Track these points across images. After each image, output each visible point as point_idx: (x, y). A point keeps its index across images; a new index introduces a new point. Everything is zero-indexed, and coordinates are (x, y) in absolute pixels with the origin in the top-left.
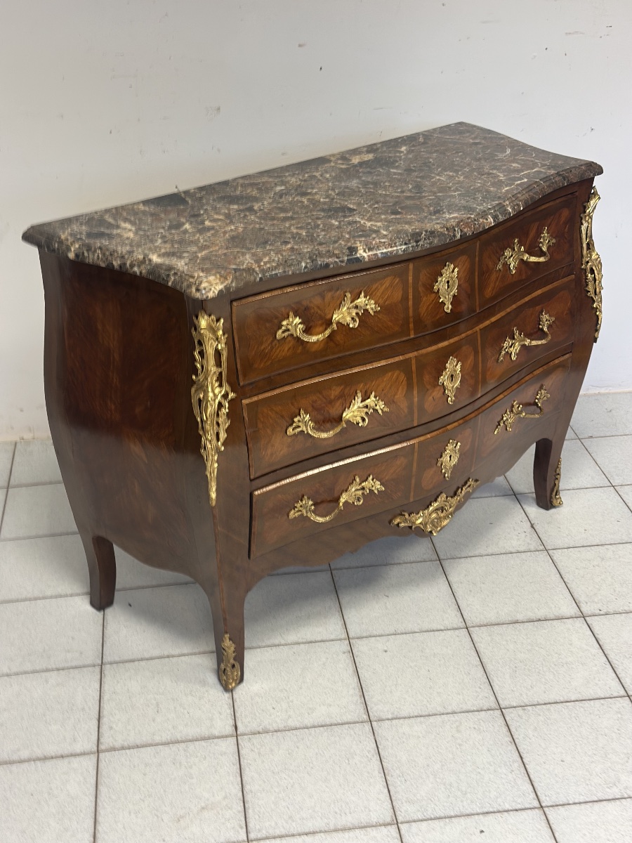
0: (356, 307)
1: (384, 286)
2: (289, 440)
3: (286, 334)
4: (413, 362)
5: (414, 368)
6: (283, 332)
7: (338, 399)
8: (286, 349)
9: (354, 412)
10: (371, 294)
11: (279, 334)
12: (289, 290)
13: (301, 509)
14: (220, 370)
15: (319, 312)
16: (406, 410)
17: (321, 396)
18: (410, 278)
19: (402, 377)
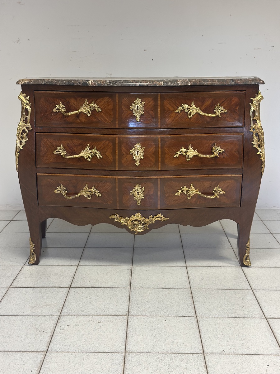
0: (90, 107)
1: (104, 101)
2: (55, 156)
3: (58, 111)
4: (117, 139)
5: (117, 142)
6: (56, 109)
7: (80, 145)
8: (58, 117)
9: (86, 153)
10: (98, 103)
11: (55, 110)
12: (60, 92)
13: (60, 190)
14: (26, 117)
15: (74, 105)
16: (112, 161)
17: (72, 142)
18: (117, 101)
19: (110, 144)
